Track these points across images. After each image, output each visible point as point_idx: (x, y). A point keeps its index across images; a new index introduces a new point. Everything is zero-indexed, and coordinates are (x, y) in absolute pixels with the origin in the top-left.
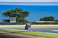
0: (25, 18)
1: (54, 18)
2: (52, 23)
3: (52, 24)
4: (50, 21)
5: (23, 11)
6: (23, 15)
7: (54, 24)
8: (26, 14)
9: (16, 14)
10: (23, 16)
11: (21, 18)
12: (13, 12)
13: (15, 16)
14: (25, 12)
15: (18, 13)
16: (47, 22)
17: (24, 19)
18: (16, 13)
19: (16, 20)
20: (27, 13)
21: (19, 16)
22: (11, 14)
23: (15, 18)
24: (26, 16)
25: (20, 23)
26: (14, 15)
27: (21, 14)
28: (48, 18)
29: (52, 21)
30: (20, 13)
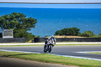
0: (30, 30)
1: (79, 30)
2: (75, 38)
3: (75, 41)
4: (73, 35)
5: (26, 17)
6: (26, 25)
7: (78, 41)
8: (31, 23)
9: (13, 23)
10: (26, 27)
11: (22, 31)
12: (8, 19)
13: (11, 27)
14: (29, 20)
15: (17, 22)
16: (68, 37)
17: (28, 31)
18: (13, 21)
19: (14, 34)
20: (33, 21)
21: (18, 27)
22: (4, 23)
23: (12, 30)
24: (30, 27)
26: (11, 24)
27: (21, 23)
28: (70, 30)
29: (76, 35)
30: (20, 21)
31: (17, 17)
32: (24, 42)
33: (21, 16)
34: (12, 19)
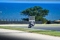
6: (42, 14)
8: (46, 12)
9: (35, 12)
10: (43, 15)
11: (40, 17)
12: (32, 10)
13: (34, 15)
17: (44, 17)
19: (35, 19)
20: (47, 11)
21: (38, 15)
22: (30, 13)
25: (39, 22)
30: (39, 11)
31: (38, 9)
32: (41, 24)
33: (40, 8)
34: (34, 10)
